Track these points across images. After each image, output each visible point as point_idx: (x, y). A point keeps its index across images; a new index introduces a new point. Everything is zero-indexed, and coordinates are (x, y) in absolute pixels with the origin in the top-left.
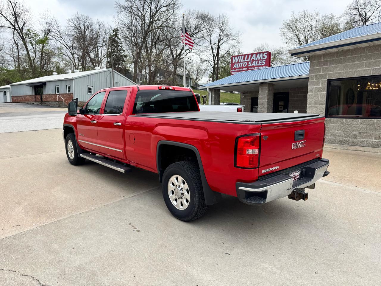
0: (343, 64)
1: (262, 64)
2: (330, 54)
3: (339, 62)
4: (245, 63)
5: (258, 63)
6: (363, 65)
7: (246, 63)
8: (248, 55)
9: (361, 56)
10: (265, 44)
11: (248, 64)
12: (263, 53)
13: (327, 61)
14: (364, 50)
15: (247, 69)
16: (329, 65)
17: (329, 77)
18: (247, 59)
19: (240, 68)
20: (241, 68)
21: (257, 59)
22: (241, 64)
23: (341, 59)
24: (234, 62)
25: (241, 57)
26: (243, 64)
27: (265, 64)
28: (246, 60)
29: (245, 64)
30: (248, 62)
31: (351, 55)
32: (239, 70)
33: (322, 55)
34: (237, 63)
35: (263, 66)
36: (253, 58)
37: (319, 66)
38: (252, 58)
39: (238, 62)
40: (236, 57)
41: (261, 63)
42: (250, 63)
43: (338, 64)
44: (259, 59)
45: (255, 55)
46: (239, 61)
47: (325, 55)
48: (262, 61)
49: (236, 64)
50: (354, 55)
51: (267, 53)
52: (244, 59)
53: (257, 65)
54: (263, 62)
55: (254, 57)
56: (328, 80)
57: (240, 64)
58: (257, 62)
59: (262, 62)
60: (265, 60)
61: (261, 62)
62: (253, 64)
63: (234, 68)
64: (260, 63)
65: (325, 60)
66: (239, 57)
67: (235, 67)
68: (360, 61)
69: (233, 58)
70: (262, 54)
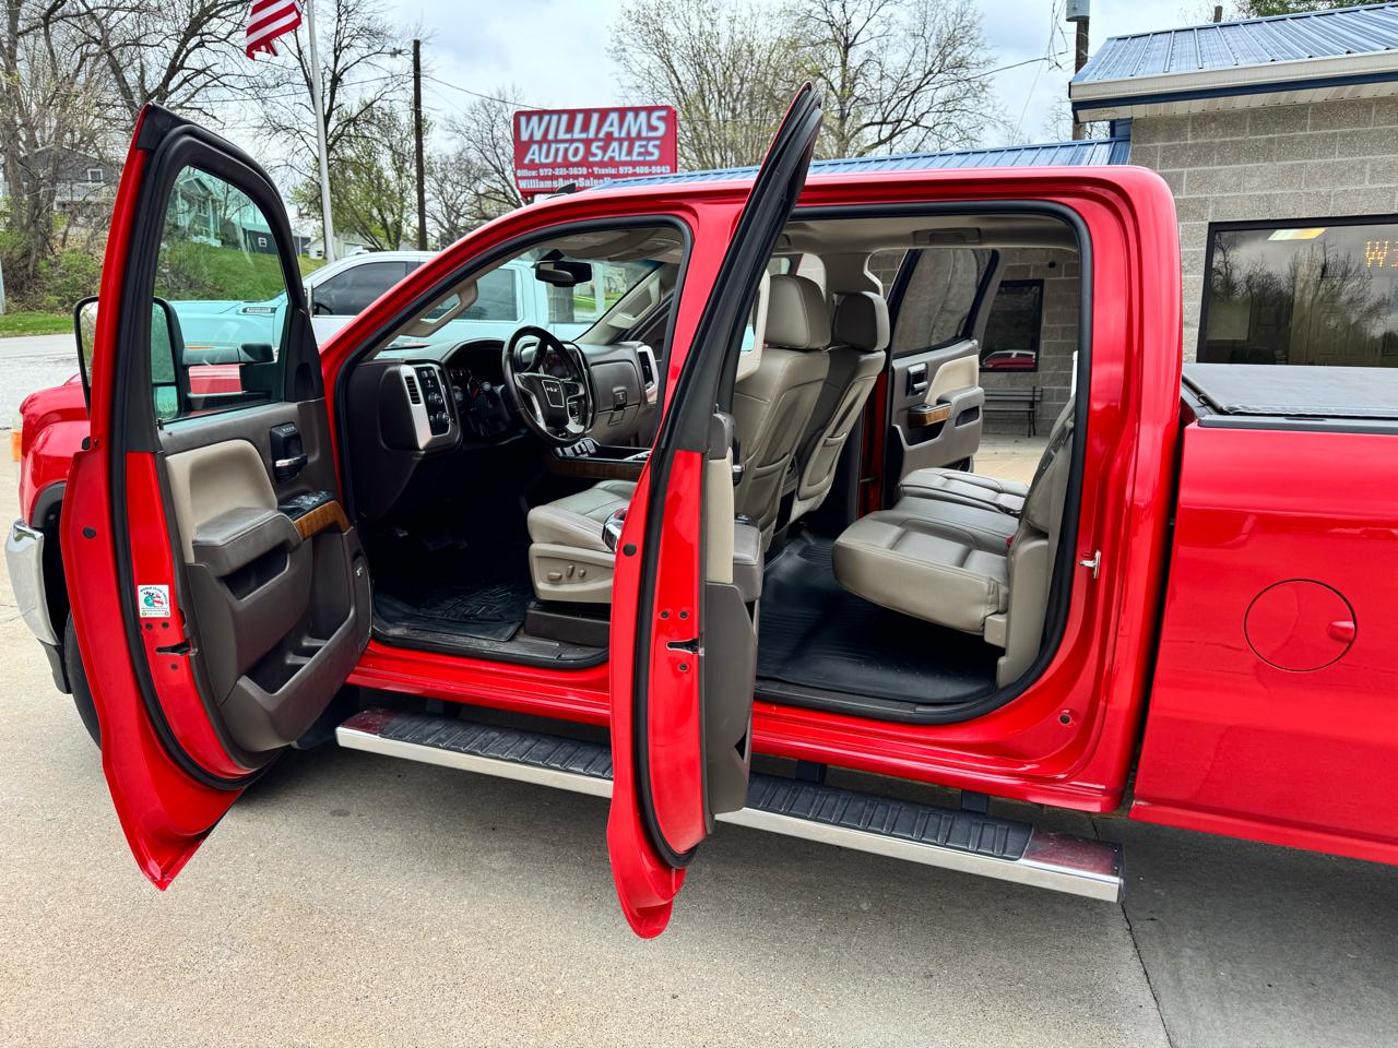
0: (1278, 163)
1: (648, 158)
2: (1224, 115)
3: (1264, 153)
4: (575, 145)
5: (630, 152)
6: (1361, 172)
7: (582, 147)
8: (588, 113)
9: (1355, 133)
10: (510, 87)
11: (588, 152)
12: (650, 110)
13: (1210, 147)
14: (1369, 112)
15: (584, 171)
16: (1220, 164)
17: (1216, 212)
18: (585, 128)
19: (554, 165)
20: (560, 166)
21: (623, 134)
22: (557, 150)
23: (1271, 141)
24: (525, 137)
25: (555, 118)
26: (566, 150)
27: (661, 157)
28: (577, 134)
29: (577, 150)
30: (588, 143)
31: (1315, 129)
32: (548, 172)
33: (1187, 118)
34: (540, 143)
35: (650, 164)
36: (611, 129)
37: (1174, 166)
38: (606, 129)
39: (544, 139)
40: (535, 119)
41: (643, 150)
42: (598, 147)
43: (1258, 160)
44: (633, 135)
45: (614, 116)
46: (551, 136)
47: (1202, 121)
48: (644, 143)
49: (535, 147)
50: (1328, 128)
51: (663, 113)
52: (570, 129)
53: (628, 159)
54: (651, 149)
55: (612, 125)
56: (1210, 223)
57: (553, 146)
58: (626, 144)
59: (645, 146)
60: (657, 143)
61: (641, 146)
62: (609, 154)
63: (526, 161)
64: (636, 150)
65: (1199, 140)
66: (546, 118)
67: (532, 161)
68: (1351, 155)
69: (523, 119)
70: (643, 116)
